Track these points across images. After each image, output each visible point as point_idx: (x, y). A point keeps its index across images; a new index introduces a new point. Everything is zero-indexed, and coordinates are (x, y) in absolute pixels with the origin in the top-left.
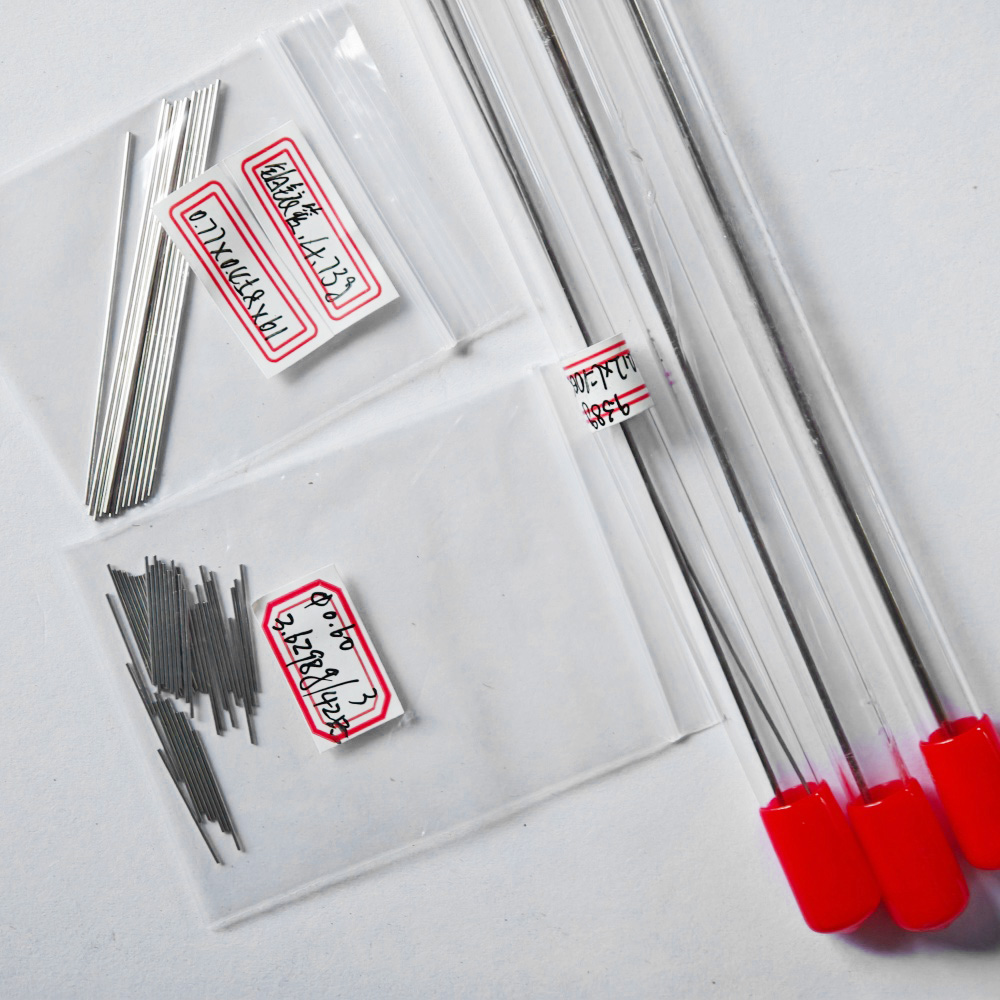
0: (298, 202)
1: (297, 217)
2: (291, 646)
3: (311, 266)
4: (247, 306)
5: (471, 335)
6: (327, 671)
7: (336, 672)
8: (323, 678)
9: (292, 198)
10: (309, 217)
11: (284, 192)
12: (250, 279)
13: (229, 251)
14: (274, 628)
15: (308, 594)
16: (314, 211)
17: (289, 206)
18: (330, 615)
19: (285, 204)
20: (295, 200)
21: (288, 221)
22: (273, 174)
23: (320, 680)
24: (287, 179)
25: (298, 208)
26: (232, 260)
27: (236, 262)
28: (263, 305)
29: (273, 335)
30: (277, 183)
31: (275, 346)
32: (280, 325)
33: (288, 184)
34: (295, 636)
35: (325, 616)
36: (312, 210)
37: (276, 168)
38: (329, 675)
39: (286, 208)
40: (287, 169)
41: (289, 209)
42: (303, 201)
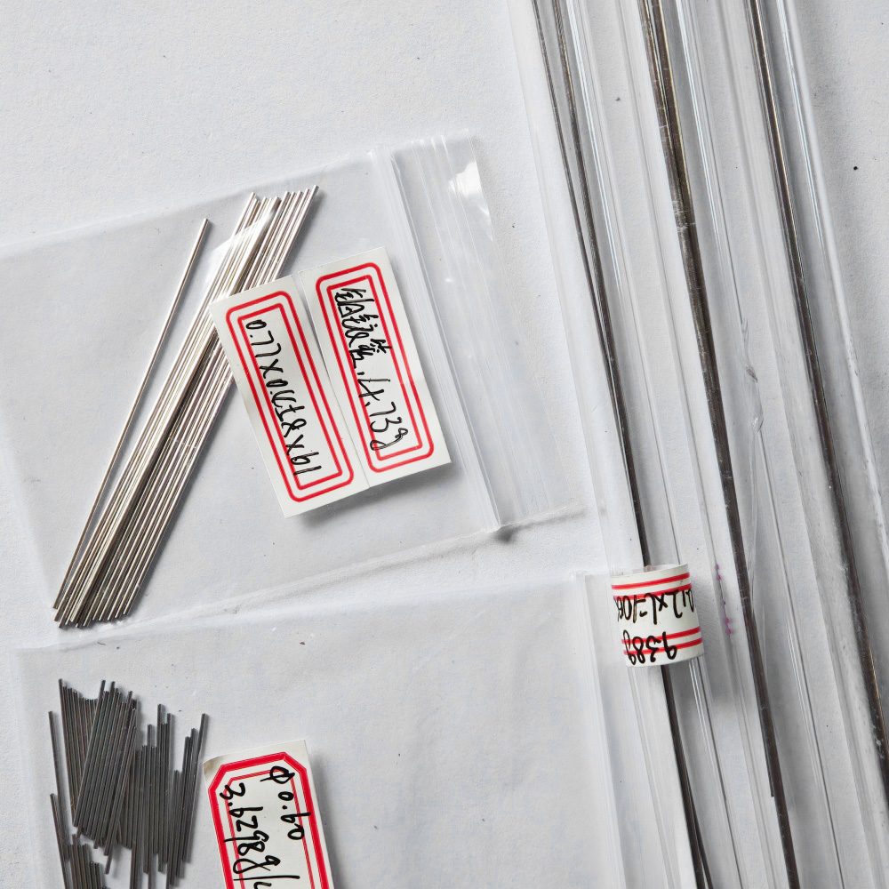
0: (368, 335)
1: (362, 351)
2: (235, 819)
3: (364, 406)
4: (284, 432)
5: (518, 522)
6: (267, 858)
7: (276, 861)
8: (261, 865)
9: (362, 329)
10: (375, 353)
11: (356, 321)
12: (294, 405)
13: (281, 370)
14: (221, 794)
15: (269, 766)
16: (383, 348)
17: (356, 336)
18: (287, 796)
19: (353, 334)
20: (365, 333)
21: (351, 352)
22: (349, 299)
23: (257, 865)
24: (363, 308)
25: (366, 342)
26: (280, 381)
27: (285, 383)
28: (301, 436)
29: (303, 471)
30: (350, 310)
31: (302, 484)
32: (314, 461)
33: (362, 313)
34: (242, 810)
35: (280, 795)
36: (380, 347)
37: (354, 294)
38: (268, 863)
39: (353, 338)
40: (364, 298)
41: (356, 340)
42: (372, 335)
